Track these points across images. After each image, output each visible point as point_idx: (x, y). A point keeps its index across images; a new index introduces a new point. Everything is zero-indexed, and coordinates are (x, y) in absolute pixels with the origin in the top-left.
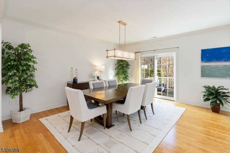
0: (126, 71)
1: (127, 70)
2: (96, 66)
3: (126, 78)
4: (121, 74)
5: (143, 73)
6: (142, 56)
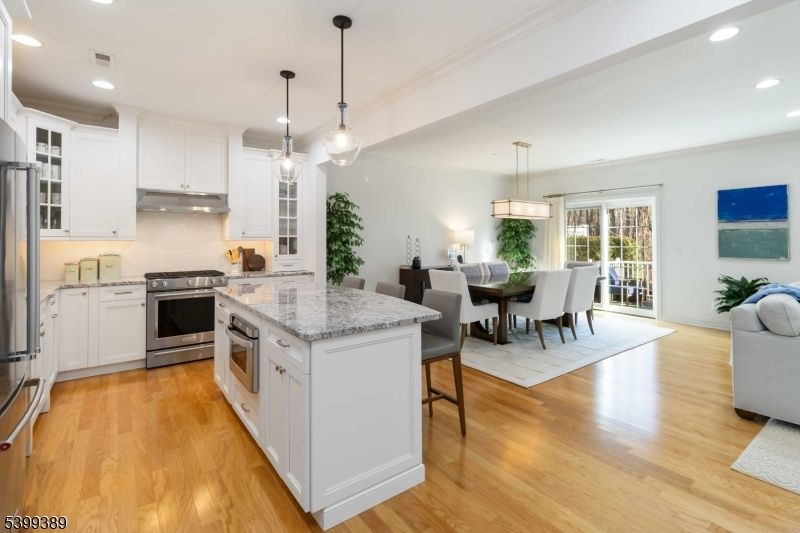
0: (526, 245)
1: (528, 241)
2: (452, 231)
3: (525, 261)
4: (513, 250)
5: (572, 249)
6: (567, 204)
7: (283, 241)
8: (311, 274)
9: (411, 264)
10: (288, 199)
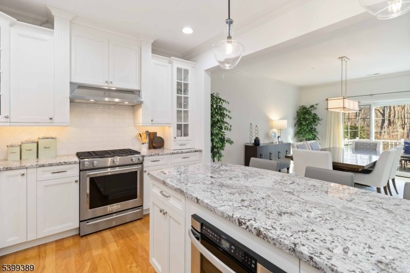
5: (347, 132)
7: (179, 127)
8: (201, 151)
9: (253, 142)
10: (183, 95)
